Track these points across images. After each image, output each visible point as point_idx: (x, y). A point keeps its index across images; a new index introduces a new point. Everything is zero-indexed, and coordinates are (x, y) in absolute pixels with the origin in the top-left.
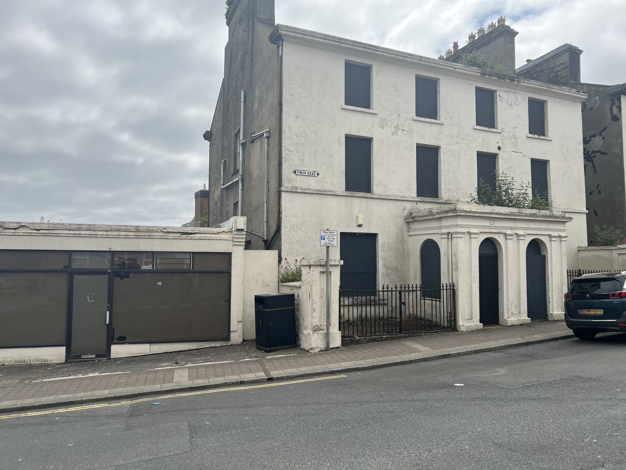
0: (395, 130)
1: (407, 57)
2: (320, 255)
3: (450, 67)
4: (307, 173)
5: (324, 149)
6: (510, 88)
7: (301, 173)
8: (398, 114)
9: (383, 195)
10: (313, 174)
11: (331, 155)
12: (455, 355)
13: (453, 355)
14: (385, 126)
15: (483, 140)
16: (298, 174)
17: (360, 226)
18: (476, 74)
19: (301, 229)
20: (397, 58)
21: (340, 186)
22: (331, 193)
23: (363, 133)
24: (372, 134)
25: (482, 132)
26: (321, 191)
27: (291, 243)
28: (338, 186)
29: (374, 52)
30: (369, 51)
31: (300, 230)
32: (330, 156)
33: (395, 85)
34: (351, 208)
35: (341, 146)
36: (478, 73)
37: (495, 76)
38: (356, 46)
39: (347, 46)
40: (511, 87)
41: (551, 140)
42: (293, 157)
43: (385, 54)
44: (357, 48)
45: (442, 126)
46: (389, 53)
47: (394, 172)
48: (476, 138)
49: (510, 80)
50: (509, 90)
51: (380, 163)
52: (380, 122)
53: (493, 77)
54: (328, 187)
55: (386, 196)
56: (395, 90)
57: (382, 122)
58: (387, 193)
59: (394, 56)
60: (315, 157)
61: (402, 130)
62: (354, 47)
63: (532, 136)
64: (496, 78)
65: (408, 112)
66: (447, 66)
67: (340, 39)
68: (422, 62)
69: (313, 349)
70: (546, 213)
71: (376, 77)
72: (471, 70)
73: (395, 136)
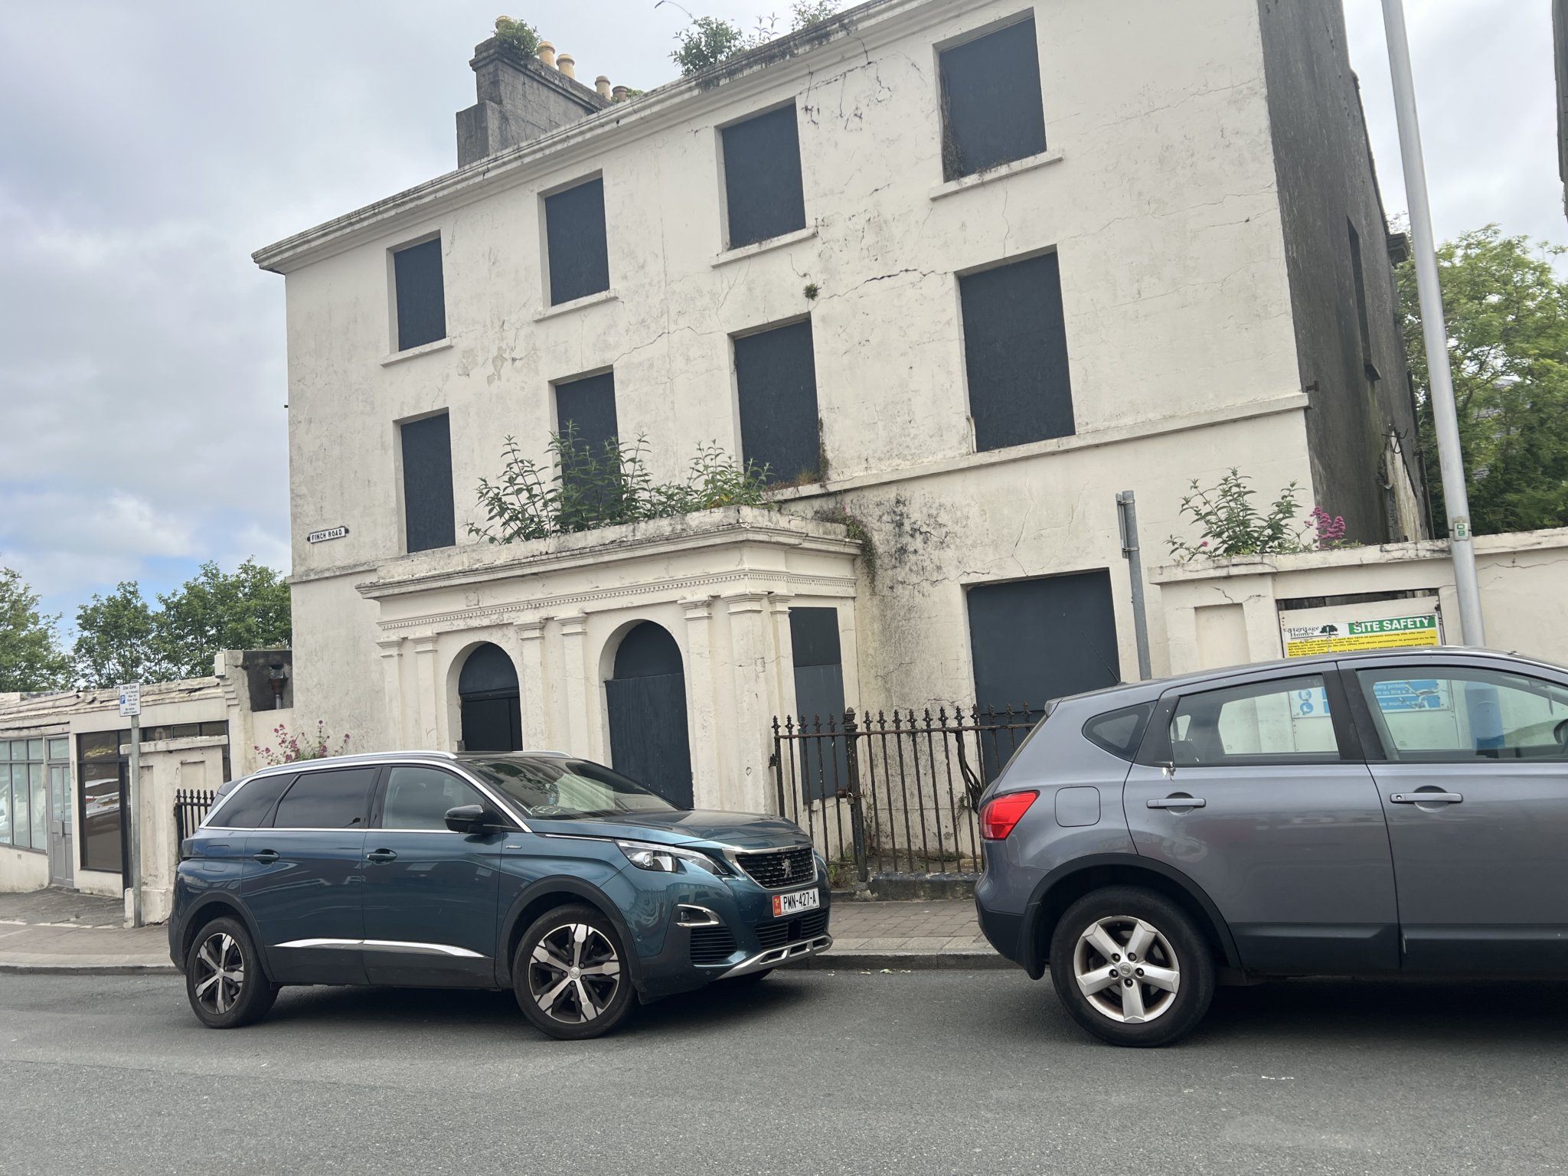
0: (495, 366)
1: (488, 170)
2: (357, 711)
3: (602, 125)
4: (327, 533)
5: (356, 472)
6: (843, 60)
7: (318, 537)
8: (501, 322)
10: (337, 534)
11: (369, 481)
14: (472, 369)
15: (750, 290)
16: (314, 540)
18: (687, 96)
19: (323, 659)
20: (469, 186)
21: (389, 544)
23: (427, 406)
24: (445, 401)
25: (745, 264)
28: (384, 548)
29: (418, 202)
30: (407, 207)
31: (321, 661)
32: (367, 482)
33: (490, 250)
35: (386, 454)
36: (690, 89)
37: (749, 65)
38: (380, 213)
39: (365, 223)
40: (847, 55)
41: (1060, 160)
42: (305, 507)
43: (440, 194)
44: (386, 216)
45: (614, 303)
46: (448, 186)
48: (723, 295)
49: (810, 41)
50: (844, 68)
51: (466, 464)
52: (462, 362)
53: (746, 72)
54: (365, 556)
56: (493, 261)
57: (465, 362)
59: (459, 187)
60: (342, 494)
61: (510, 361)
62: (380, 217)
64: (757, 68)
65: (524, 305)
66: (591, 129)
68: (527, 160)
71: (448, 254)
72: (662, 96)
73: (496, 383)
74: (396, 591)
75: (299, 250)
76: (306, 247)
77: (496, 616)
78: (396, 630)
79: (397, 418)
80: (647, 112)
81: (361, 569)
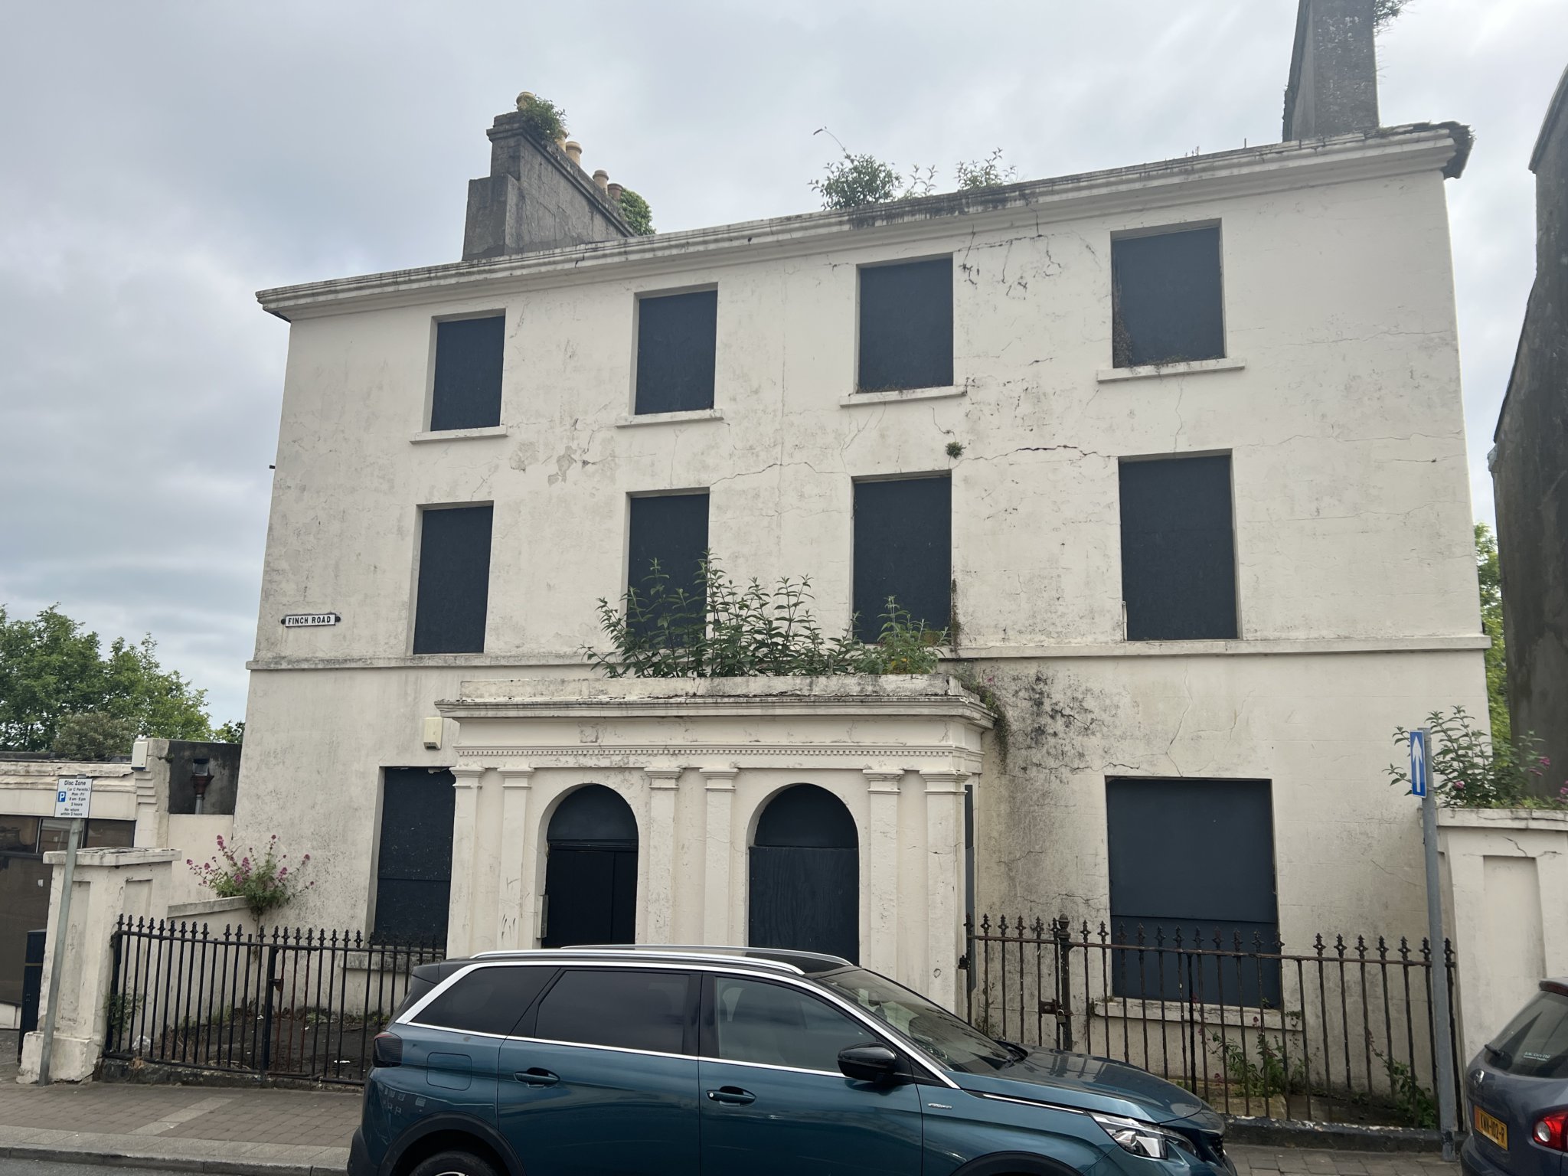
0: (560, 466)
1: (583, 259)
2: (323, 829)
3: (730, 239)
4: (310, 618)
5: (360, 554)
6: (1012, 227)
7: (297, 621)
8: (573, 421)
9: (504, 657)
10: (324, 621)
11: (375, 567)
14: (530, 464)
15: (882, 436)
16: (291, 624)
17: (431, 747)
18: (835, 229)
19: (284, 763)
20: (555, 270)
21: (393, 641)
22: (360, 664)
23: (466, 494)
24: (490, 493)
25: (879, 410)
27: (258, 797)
28: (386, 643)
29: (488, 276)
30: (473, 278)
31: (281, 765)
32: (373, 568)
33: (568, 342)
34: (415, 698)
35: (403, 539)
36: (841, 223)
37: (913, 213)
38: (437, 278)
39: (415, 286)
40: (1017, 224)
41: (1242, 369)
42: (284, 585)
43: (518, 272)
44: (442, 282)
45: (719, 424)
46: (529, 266)
47: (548, 585)
48: (852, 435)
49: (981, 203)
50: (1012, 235)
51: (508, 566)
52: (517, 455)
53: (906, 219)
54: (359, 649)
55: (511, 660)
56: (569, 354)
57: (521, 455)
58: (524, 649)
59: (543, 269)
60: (336, 576)
61: (581, 464)
62: (434, 283)
63: (1123, 373)
64: (919, 217)
65: (605, 407)
66: (716, 241)
67: (395, 275)
68: (632, 257)
69: (23, 1075)
71: (512, 337)
72: (808, 224)
73: (559, 484)
74: (491, 714)
75: (321, 298)
76: (331, 297)
77: (619, 758)
78: (478, 758)
79: (423, 502)
80: (787, 236)
81: (353, 665)
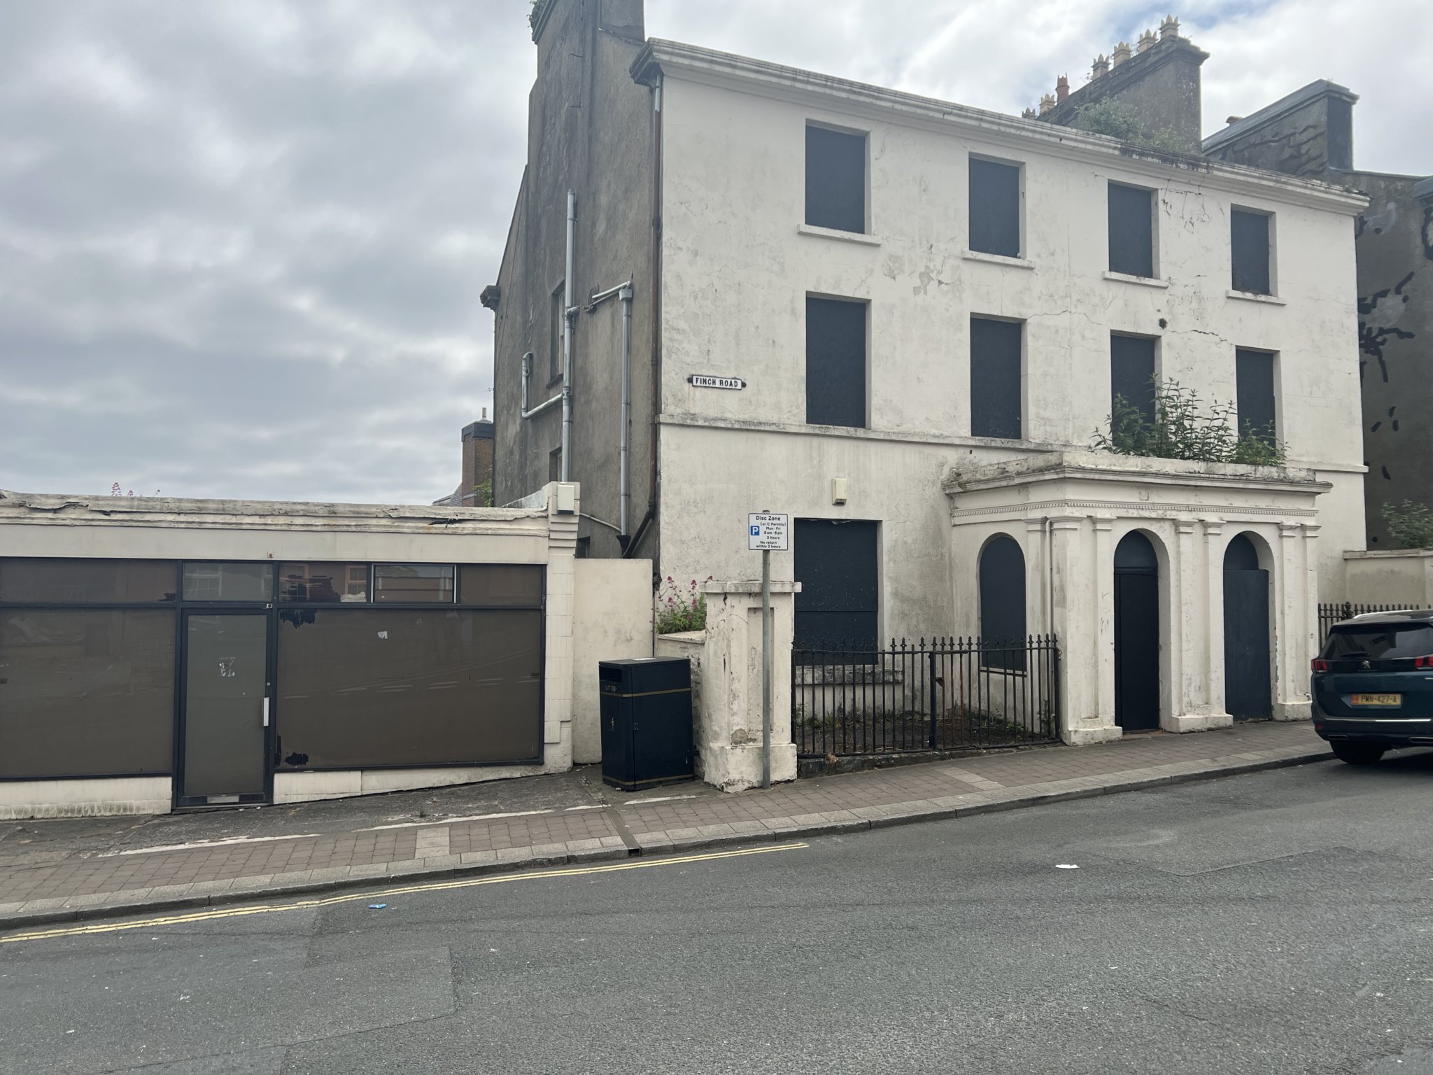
0: (922, 282)
1: (950, 114)
2: (749, 571)
3: (1049, 135)
4: (718, 381)
5: (758, 327)
6: (1189, 183)
7: (705, 381)
8: (929, 246)
9: (894, 433)
10: (731, 384)
11: (774, 342)
12: (1059, 798)
13: (1054, 799)
14: (898, 274)
15: (1126, 305)
16: (699, 384)
17: (840, 503)
18: (1111, 151)
19: (705, 512)
20: (927, 115)
21: (795, 411)
22: (773, 428)
23: (849, 289)
24: (868, 292)
25: (1123, 286)
26: (750, 423)
27: (683, 542)
28: (789, 412)
29: (874, 101)
30: (862, 99)
31: (702, 513)
32: (771, 342)
33: (922, 177)
34: (819, 462)
35: (797, 320)
36: (1115, 148)
37: (1153, 156)
38: (831, 88)
39: (810, 88)
41: (1283, 305)
42: (685, 345)
43: (898, 107)
44: (835, 93)
45: (1030, 272)
46: (910, 105)
47: (918, 378)
48: (1109, 301)
49: (1188, 164)
50: (1186, 188)
51: (887, 358)
52: (888, 264)
53: (1150, 159)
54: (765, 414)
55: (900, 436)
56: (923, 188)
57: (891, 265)
58: (903, 428)
59: (919, 111)
60: (738, 344)
61: (937, 282)
62: (828, 91)
63: (1238, 294)
64: (1156, 160)
65: (952, 239)
66: (1041, 133)
67: (795, 71)
68: (984, 125)
69: (733, 785)
70: (1270, 472)
71: (877, 159)
72: (1097, 141)
73: (921, 296)
75: (718, 68)
76: (728, 70)
78: (1080, 508)
79: (812, 289)
80: (1082, 146)
